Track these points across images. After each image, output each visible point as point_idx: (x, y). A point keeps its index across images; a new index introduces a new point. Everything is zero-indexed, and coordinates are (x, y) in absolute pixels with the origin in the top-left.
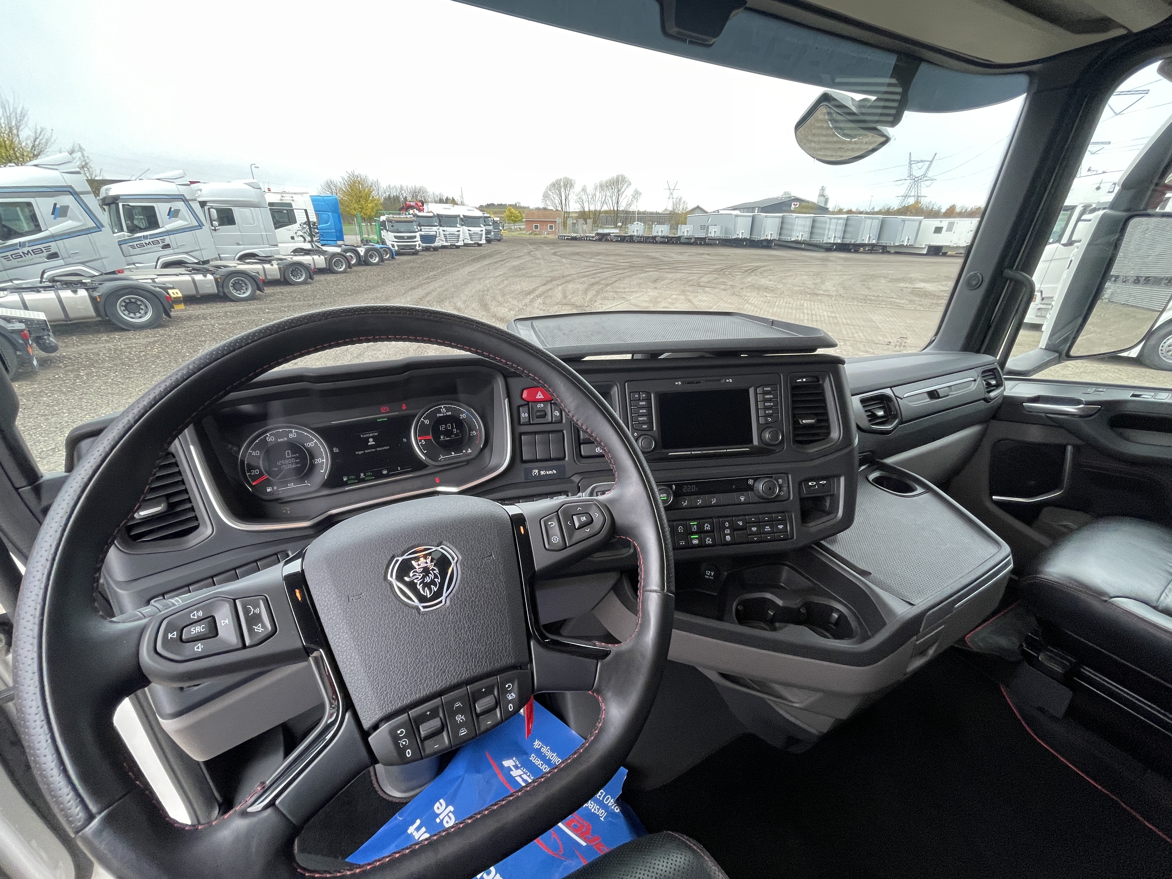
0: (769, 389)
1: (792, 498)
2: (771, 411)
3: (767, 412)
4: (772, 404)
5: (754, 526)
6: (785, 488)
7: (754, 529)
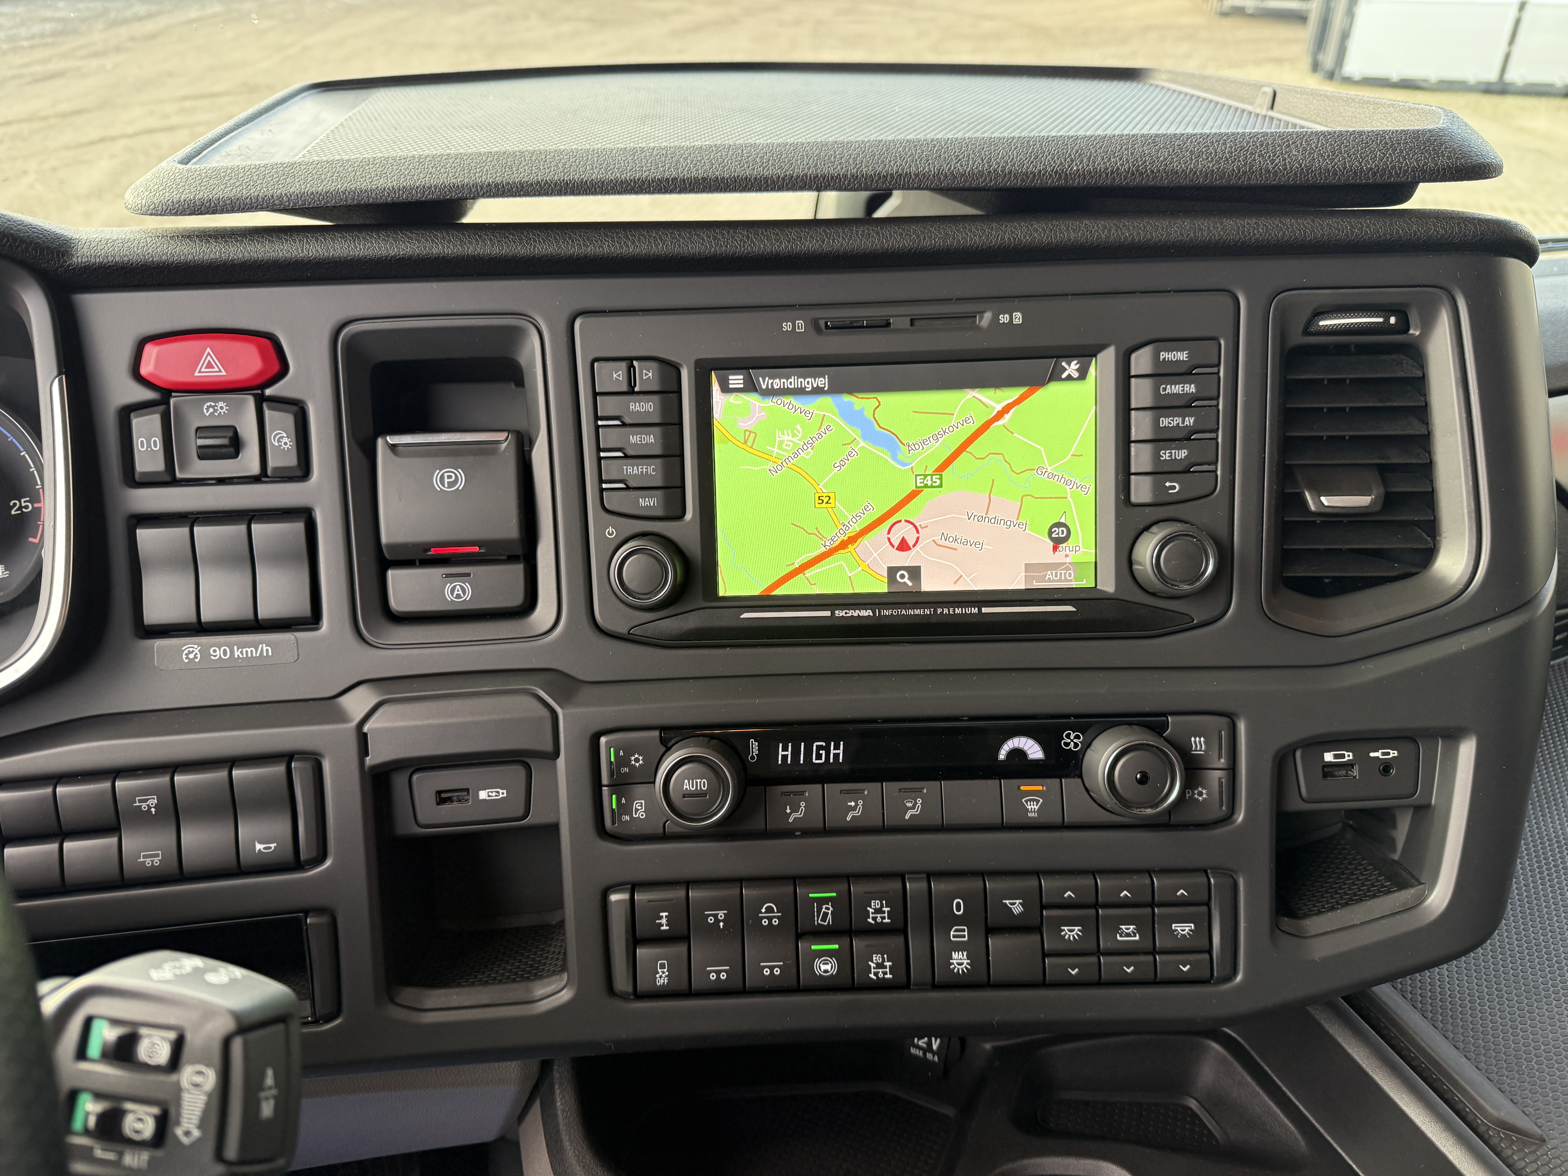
0: (1182, 356)
1: (1240, 818)
2: (1183, 454)
3: (1165, 455)
4: (1190, 421)
5: (1071, 922)
6: (1215, 777)
7: (1072, 932)
